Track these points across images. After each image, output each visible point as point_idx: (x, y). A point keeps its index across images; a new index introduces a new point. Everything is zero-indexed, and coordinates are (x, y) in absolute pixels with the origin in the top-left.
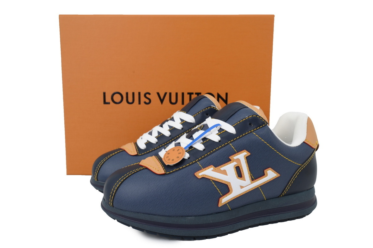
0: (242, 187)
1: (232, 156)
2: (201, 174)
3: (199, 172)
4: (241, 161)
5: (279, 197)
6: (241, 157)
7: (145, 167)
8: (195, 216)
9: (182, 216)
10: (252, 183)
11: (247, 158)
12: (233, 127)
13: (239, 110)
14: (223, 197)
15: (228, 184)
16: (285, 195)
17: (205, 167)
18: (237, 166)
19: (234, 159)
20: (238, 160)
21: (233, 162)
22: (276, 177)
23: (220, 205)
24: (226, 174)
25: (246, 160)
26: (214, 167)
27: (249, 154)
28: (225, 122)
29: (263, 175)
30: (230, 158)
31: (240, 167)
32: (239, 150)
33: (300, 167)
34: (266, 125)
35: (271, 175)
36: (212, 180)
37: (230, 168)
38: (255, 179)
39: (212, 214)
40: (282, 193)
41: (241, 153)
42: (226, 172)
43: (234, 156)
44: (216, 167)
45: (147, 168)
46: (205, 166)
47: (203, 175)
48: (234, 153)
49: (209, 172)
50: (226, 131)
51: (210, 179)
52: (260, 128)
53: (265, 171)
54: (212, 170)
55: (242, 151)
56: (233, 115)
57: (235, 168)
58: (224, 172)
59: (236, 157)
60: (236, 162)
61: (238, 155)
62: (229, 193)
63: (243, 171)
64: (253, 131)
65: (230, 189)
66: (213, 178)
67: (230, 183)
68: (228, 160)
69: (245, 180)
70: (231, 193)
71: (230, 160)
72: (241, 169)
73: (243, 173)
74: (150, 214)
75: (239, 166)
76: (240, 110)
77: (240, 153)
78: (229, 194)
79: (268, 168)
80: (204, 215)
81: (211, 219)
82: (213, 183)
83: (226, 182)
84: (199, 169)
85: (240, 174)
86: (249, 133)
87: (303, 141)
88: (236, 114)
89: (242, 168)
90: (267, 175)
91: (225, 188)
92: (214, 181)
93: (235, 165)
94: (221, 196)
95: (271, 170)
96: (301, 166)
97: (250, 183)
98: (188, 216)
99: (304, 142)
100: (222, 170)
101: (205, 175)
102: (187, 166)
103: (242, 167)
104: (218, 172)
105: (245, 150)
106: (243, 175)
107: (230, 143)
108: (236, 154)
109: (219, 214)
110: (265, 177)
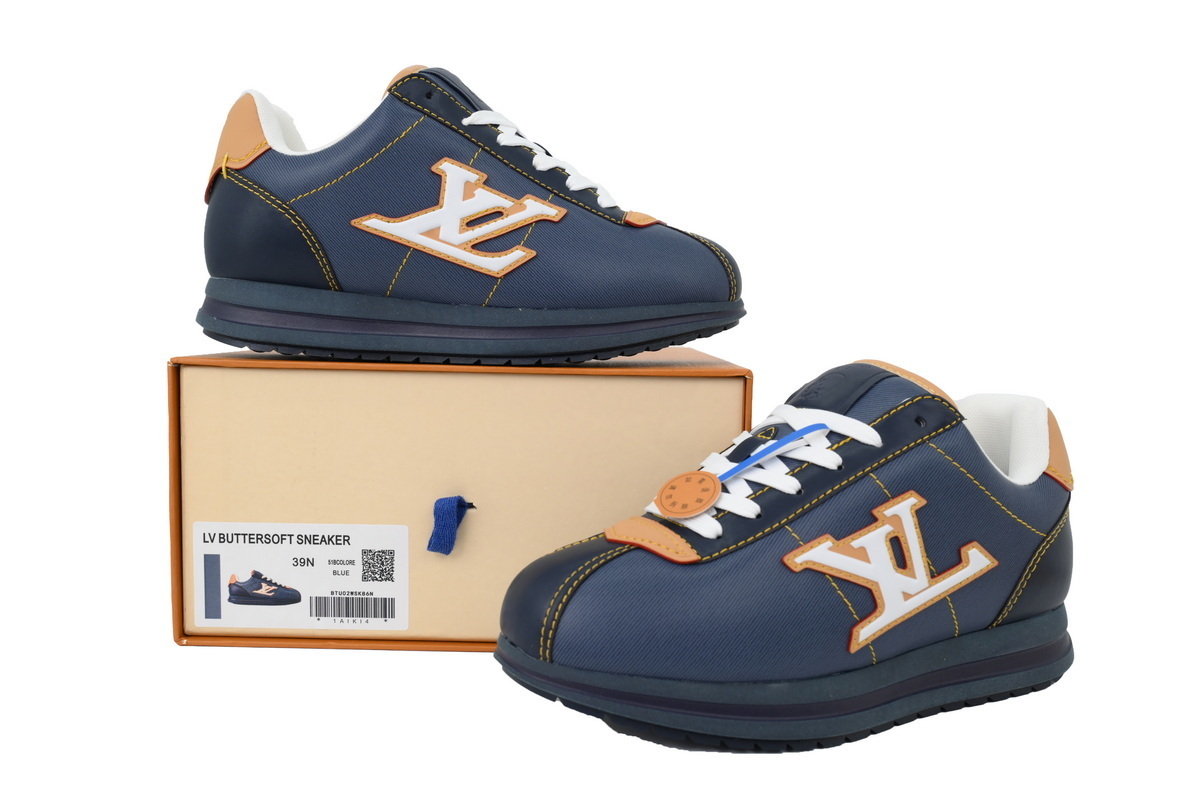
0: (907, 596)
1: (880, 509)
2: (799, 560)
3: (794, 552)
4: (904, 523)
5: (986, 628)
6: (904, 509)
7: (632, 544)
8: (789, 681)
9: (755, 682)
10: (930, 586)
11: (920, 514)
12: (873, 427)
13: (877, 383)
14: (861, 624)
15: (873, 588)
16: (1006, 622)
17: (809, 541)
18: (893, 535)
19: (885, 515)
20: (896, 520)
21: (883, 525)
22: (990, 568)
23: (854, 648)
24: (867, 560)
25: (916, 519)
26: (834, 540)
27: (924, 502)
28: (845, 415)
29: (957, 561)
30: (875, 512)
31: (902, 539)
32: (897, 491)
33: (1043, 541)
34: (960, 422)
35: (977, 561)
36: (831, 576)
37: (875, 540)
38: (939, 574)
39: (829, 675)
40: (998, 616)
41: (903, 500)
42: (866, 554)
43: (887, 509)
44: (838, 537)
45: (640, 548)
46: (810, 538)
47: (807, 562)
48: (884, 500)
49: (821, 554)
50: (853, 439)
51: (824, 574)
52: (945, 430)
53: (963, 550)
54: (830, 549)
55: (903, 493)
56: (862, 396)
57: (888, 543)
58: (862, 554)
59: (889, 511)
60: (890, 525)
61: (894, 505)
62: (875, 614)
63: (909, 551)
64: (929, 439)
65: (878, 601)
66: (832, 569)
67: (877, 583)
68: (870, 520)
69: (914, 576)
70: (881, 613)
71: (875, 520)
72: (904, 546)
73: (910, 557)
74: (665, 678)
75: (899, 535)
76: (880, 383)
77: (899, 498)
78: (876, 617)
79: (970, 542)
80: (812, 678)
81: (831, 690)
82: (833, 584)
83: (868, 581)
84: (794, 546)
85: (901, 561)
86: (919, 444)
87: (1044, 470)
88: (869, 394)
89: (906, 543)
90: (968, 563)
91: (866, 600)
92: (836, 579)
93: (889, 533)
94: (857, 623)
95: (977, 548)
96: (1044, 538)
97: (927, 585)
98: (771, 681)
99: (1044, 473)
100: (856, 547)
101: (812, 561)
102: (758, 539)
103: (906, 539)
104: (844, 554)
105: (912, 492)
106: (908, 563)
107: (872, 471)
108: (892, 502)
109: (847, 675)
110: (964, 567)
